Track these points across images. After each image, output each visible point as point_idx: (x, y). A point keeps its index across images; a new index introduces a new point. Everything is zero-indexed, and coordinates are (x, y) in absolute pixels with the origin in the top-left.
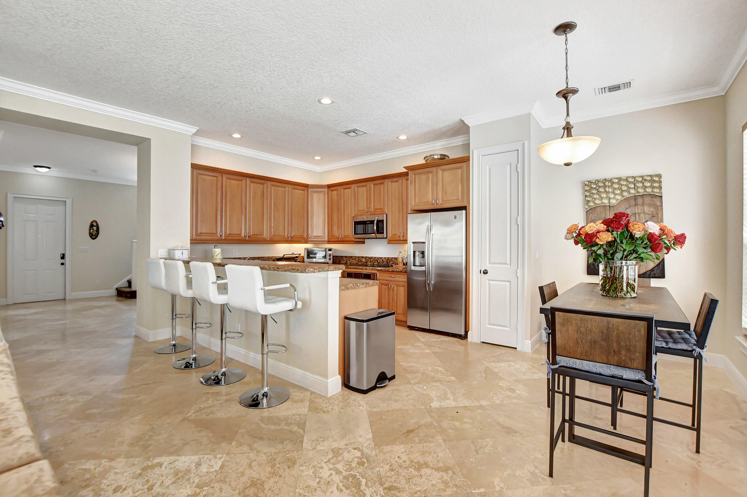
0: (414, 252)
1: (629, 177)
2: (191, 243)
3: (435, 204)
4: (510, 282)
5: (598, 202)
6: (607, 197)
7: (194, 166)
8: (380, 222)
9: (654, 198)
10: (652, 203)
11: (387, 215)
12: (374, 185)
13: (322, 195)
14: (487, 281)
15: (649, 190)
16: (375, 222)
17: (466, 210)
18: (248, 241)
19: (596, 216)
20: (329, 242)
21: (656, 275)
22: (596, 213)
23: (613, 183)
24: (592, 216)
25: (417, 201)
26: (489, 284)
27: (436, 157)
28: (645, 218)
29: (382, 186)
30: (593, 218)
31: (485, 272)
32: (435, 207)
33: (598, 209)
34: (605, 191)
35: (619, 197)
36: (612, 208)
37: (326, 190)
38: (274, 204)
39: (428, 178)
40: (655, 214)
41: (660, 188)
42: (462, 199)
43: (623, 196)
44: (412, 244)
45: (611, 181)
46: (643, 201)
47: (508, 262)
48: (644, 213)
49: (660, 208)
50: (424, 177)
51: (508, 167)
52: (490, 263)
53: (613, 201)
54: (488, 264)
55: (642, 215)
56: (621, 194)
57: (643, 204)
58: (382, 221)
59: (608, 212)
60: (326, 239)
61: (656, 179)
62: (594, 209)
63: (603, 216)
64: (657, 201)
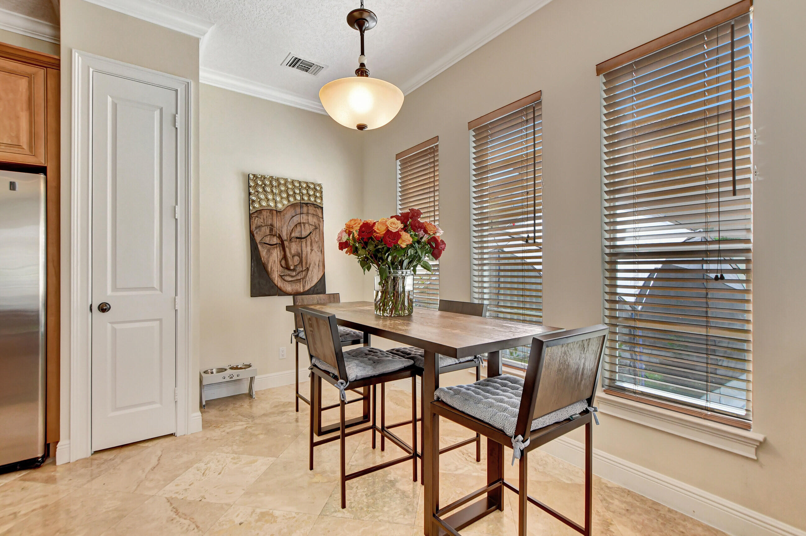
1: (296, 181)
4: (160, 320)
5: (264, 204)
6: (274, 199)
9: (317, 209)
10: (315, 213)
14: (109, 325)
15: (312, 199)
17: (46, 174)
19: (262, 221)
22: (262, 217)
23: (279, 184)
24: (257, 221)
26: (114, 330)
28: (310, 228)
30: (259, 224)
31: (104, 308)
33: (264, 213)
34: (272, 191)
35: (285, 202)
36: (279, 214)
40: (317, 226)
42: (30, 146)
43: (289, 201)
45: (277, 180)
46: (308, 210)
47: (156, 285)
48: (308, 223)
49: (321, 219)
51: (157, 113)
52: (115, 288)
53: (280, 206)
54: (109, 292)
55: (307, 225)
57: (308, 213)
59: (275, 218)
61: (317, 189)
62: (259, 212)
63: (270, 223)
64: (319, 211)
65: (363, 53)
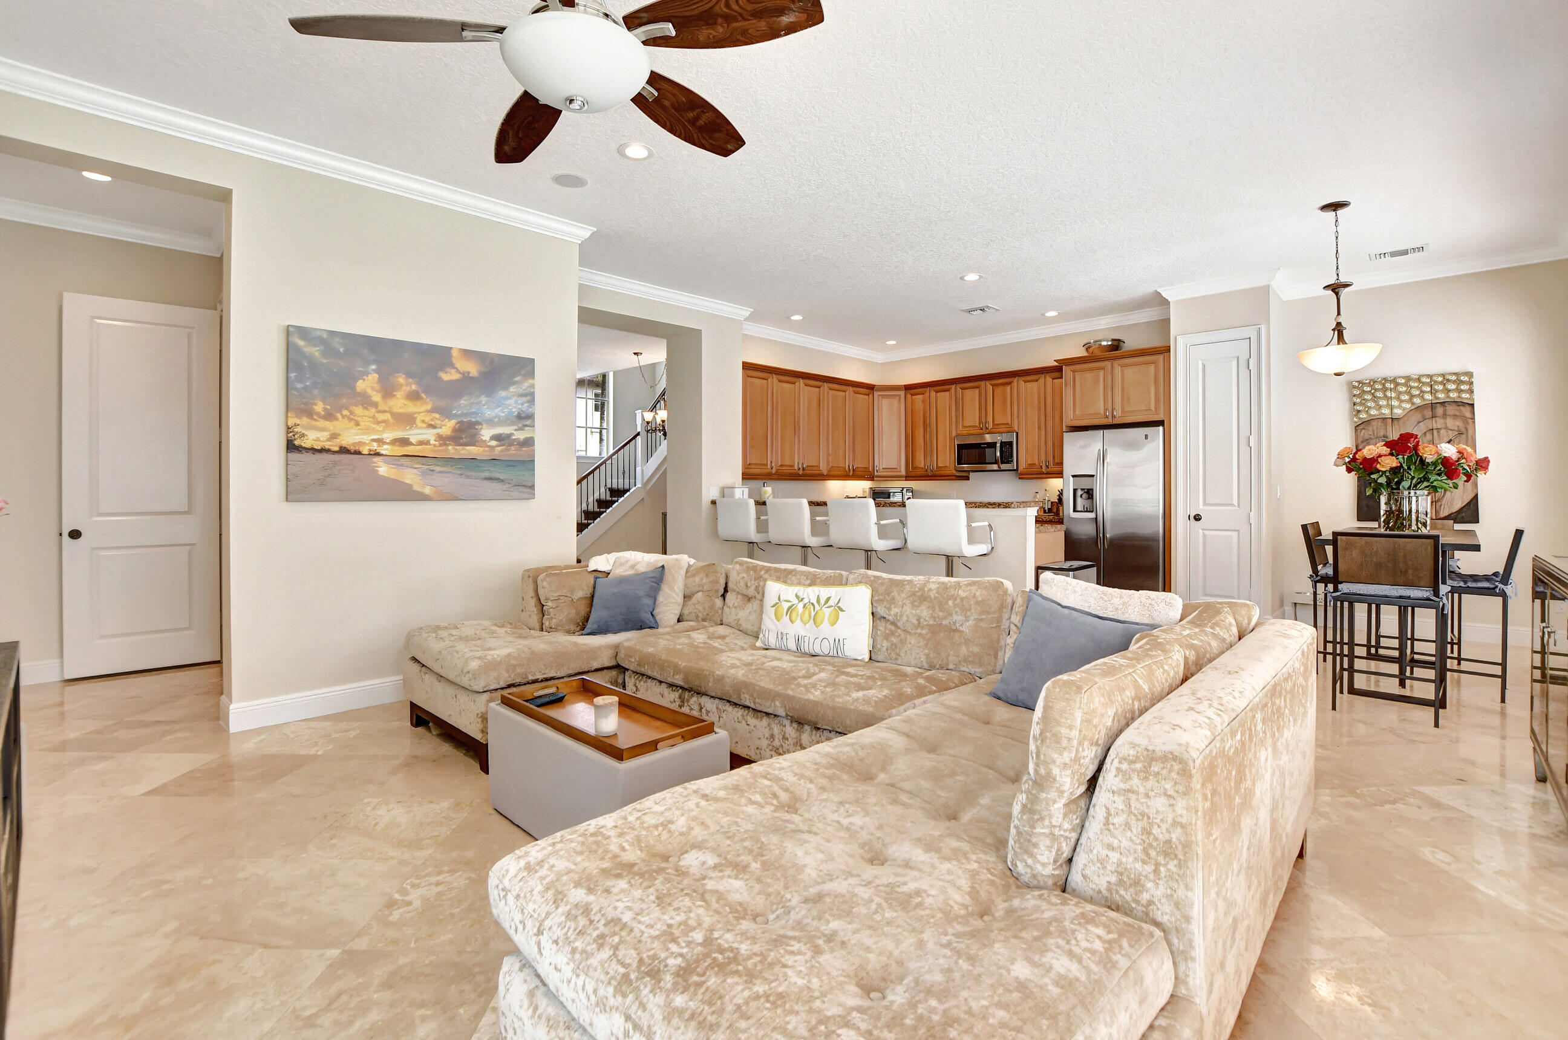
0: (1075, 491)
1: (1423, 376)
2: (743, 479)
3: (1110, 417)
4: (1238, 531)
5: (1373, 412)
6: (1388, 405)
7: (747, 367)
8: (1007, 446)
9: (1461, 408)
10: (1458, 414)
11: (1017, 433)
12: (993, 385)
13: (895, 401)
14: (1201, 531)
15: (1453, 395)
16: (998, 445)
17: (1163, 426)
18: (803, 475)
19: (1370, 433)
20: (908, 478)
21: (1465, 520)
22: (1371, 429)
23: (1397, 384)
24: (1364, 434)
25: (1077, 413)
26: (1204, 536)
27: (1104, 343)
28: (1448, 435)
29: (1009, 388)
30: (1367, 436)
31: (1197, 518)
32: (1110, 421)
33: (1374, 423)
34: (1386, 396)
35: (1408, 406)
36: (1396, 422)
37: (902, 393)
38: (833, 418)
39: (1098, 378)
40: (1463, 430)
41: (1471, 391)
42: (1156, 408)
43: (1413, 404)
44: (1071, 478)
45: (1394, 381)
46: (1445, 411)
47: (1235, 502)
48: (1446, 428)
49: (1470, 421)
50: (1089, 376)
51: (1235, 362)
52: (1205, 504)
53: (1398, 412)
54: (1201, 506)
55: (1443, 432)
56: (1410, 401)
57: (1445, 416)
58: (1010, 444)
59: (1389, 427)
60: (903, 472)
61: (1464, 380)
62: (1367, 422)
63: (1382, 433)
64: (1466, 412)
65: (1339, 314)
